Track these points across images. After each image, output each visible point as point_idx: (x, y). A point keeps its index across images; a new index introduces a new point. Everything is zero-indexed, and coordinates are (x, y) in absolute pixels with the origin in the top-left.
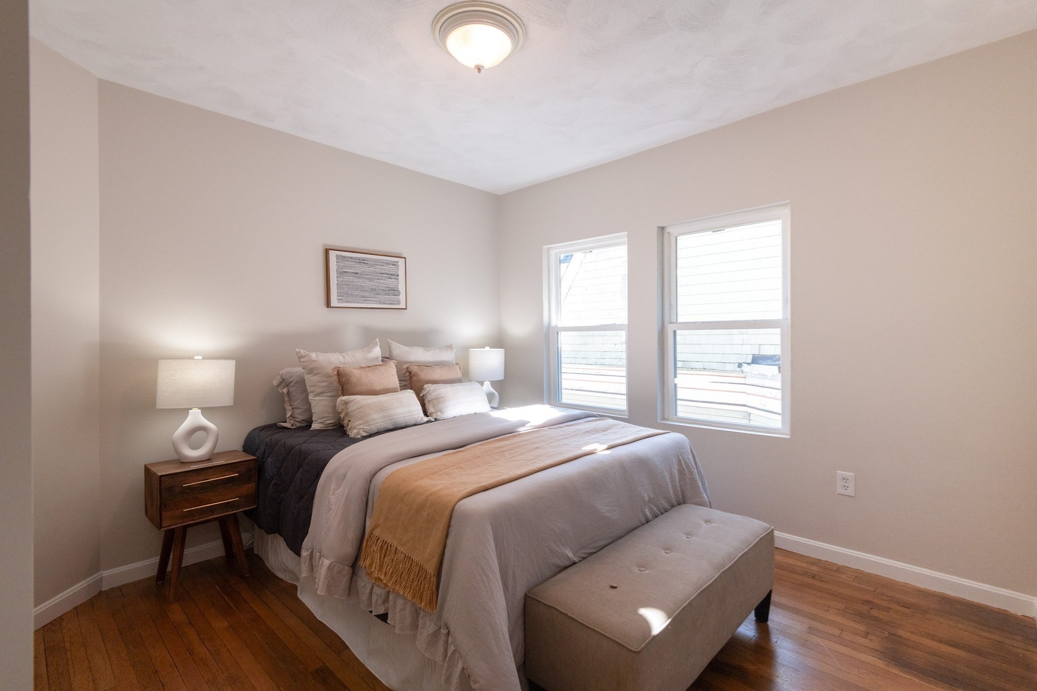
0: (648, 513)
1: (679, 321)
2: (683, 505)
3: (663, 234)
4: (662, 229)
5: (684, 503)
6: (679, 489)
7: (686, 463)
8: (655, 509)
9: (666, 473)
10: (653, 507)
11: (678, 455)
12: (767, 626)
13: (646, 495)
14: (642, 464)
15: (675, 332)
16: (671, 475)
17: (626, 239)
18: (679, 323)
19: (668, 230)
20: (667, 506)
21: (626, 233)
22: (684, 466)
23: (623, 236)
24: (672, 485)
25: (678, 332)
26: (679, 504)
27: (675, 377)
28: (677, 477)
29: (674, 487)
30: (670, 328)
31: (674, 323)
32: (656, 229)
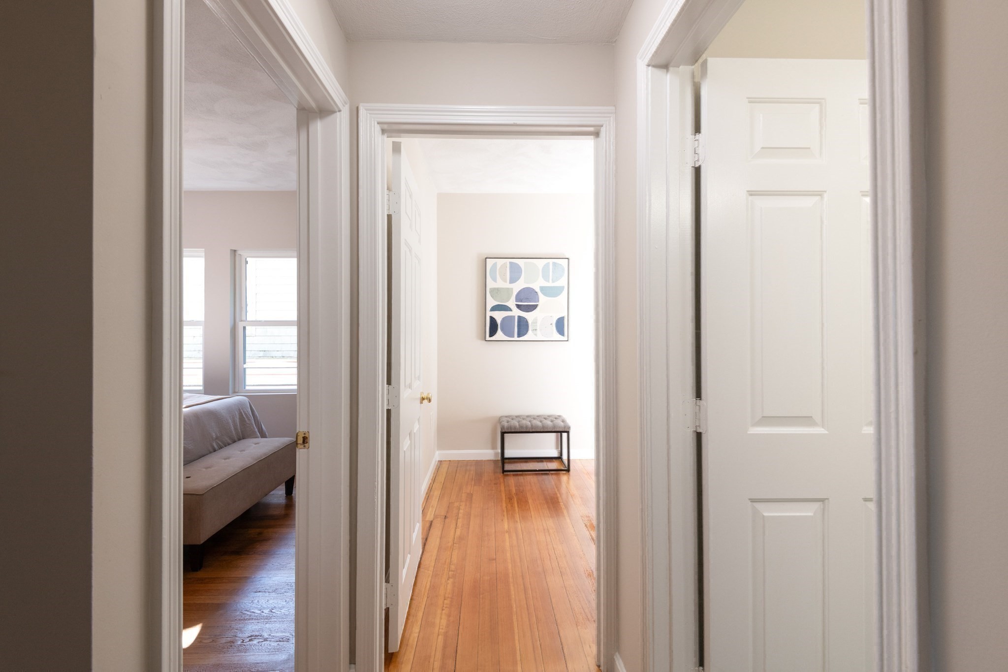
0: (216, 447)
1: (247, 320)
2: (242, 441)
3: (235, 255)
4: (235, 251)
5: (243, 439)
6: (240, 431)
7: (245, 414)
8: (220, 443)
9: (230, 421)
10: (219, 442)
11: (239, 410)
12: (292, 496)
13: (214, 434)
14: (212, 414)
15: (244, 328)
16: (234, 421)
17: (204, 254)
18: (248, 321)
19: (239, 252)
20: (229, 441)
21: (204, 249)
22: (244, 416)
23: (202, 252)
24: (234, 428)
25: (247, 328)
26: (239, 440)
27: (245, 363)
28: (238, 423)
29: (236, 429)
30: (240, 325)
31: (244, 321)
32: (229, 251)
